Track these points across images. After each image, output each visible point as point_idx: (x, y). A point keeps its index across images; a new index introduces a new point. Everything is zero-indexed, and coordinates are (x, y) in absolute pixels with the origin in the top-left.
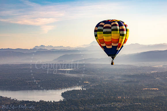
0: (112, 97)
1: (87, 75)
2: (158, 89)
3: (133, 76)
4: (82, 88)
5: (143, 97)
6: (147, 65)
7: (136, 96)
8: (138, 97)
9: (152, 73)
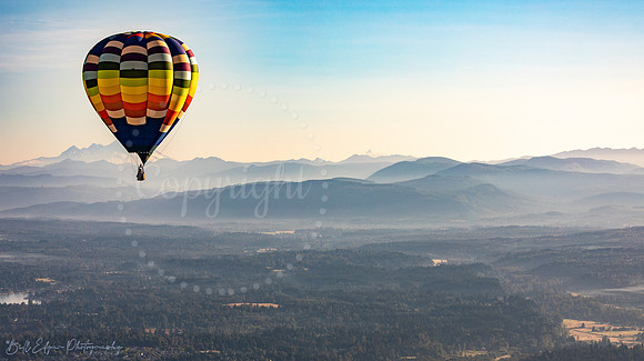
0: (128, 329)
1: (46, 258)
2: (276, 306)
3: (199, 263)
4: (30, 298)
5: (228, 331)
6: (245, 229)
7: (206, 326)
8: (211, 330)
9: (260, 254)
